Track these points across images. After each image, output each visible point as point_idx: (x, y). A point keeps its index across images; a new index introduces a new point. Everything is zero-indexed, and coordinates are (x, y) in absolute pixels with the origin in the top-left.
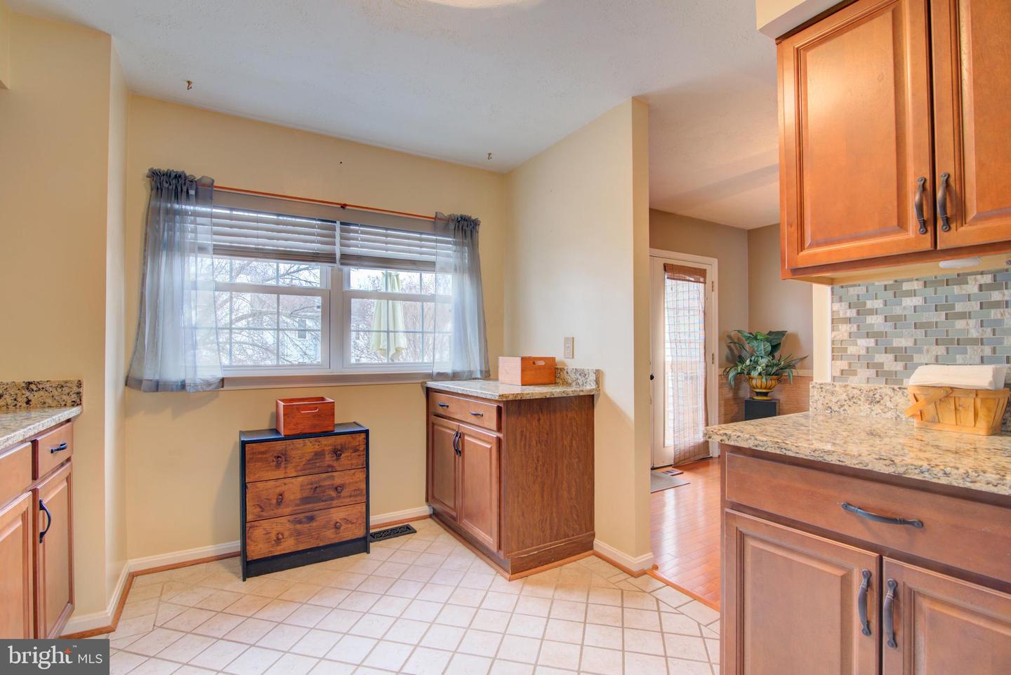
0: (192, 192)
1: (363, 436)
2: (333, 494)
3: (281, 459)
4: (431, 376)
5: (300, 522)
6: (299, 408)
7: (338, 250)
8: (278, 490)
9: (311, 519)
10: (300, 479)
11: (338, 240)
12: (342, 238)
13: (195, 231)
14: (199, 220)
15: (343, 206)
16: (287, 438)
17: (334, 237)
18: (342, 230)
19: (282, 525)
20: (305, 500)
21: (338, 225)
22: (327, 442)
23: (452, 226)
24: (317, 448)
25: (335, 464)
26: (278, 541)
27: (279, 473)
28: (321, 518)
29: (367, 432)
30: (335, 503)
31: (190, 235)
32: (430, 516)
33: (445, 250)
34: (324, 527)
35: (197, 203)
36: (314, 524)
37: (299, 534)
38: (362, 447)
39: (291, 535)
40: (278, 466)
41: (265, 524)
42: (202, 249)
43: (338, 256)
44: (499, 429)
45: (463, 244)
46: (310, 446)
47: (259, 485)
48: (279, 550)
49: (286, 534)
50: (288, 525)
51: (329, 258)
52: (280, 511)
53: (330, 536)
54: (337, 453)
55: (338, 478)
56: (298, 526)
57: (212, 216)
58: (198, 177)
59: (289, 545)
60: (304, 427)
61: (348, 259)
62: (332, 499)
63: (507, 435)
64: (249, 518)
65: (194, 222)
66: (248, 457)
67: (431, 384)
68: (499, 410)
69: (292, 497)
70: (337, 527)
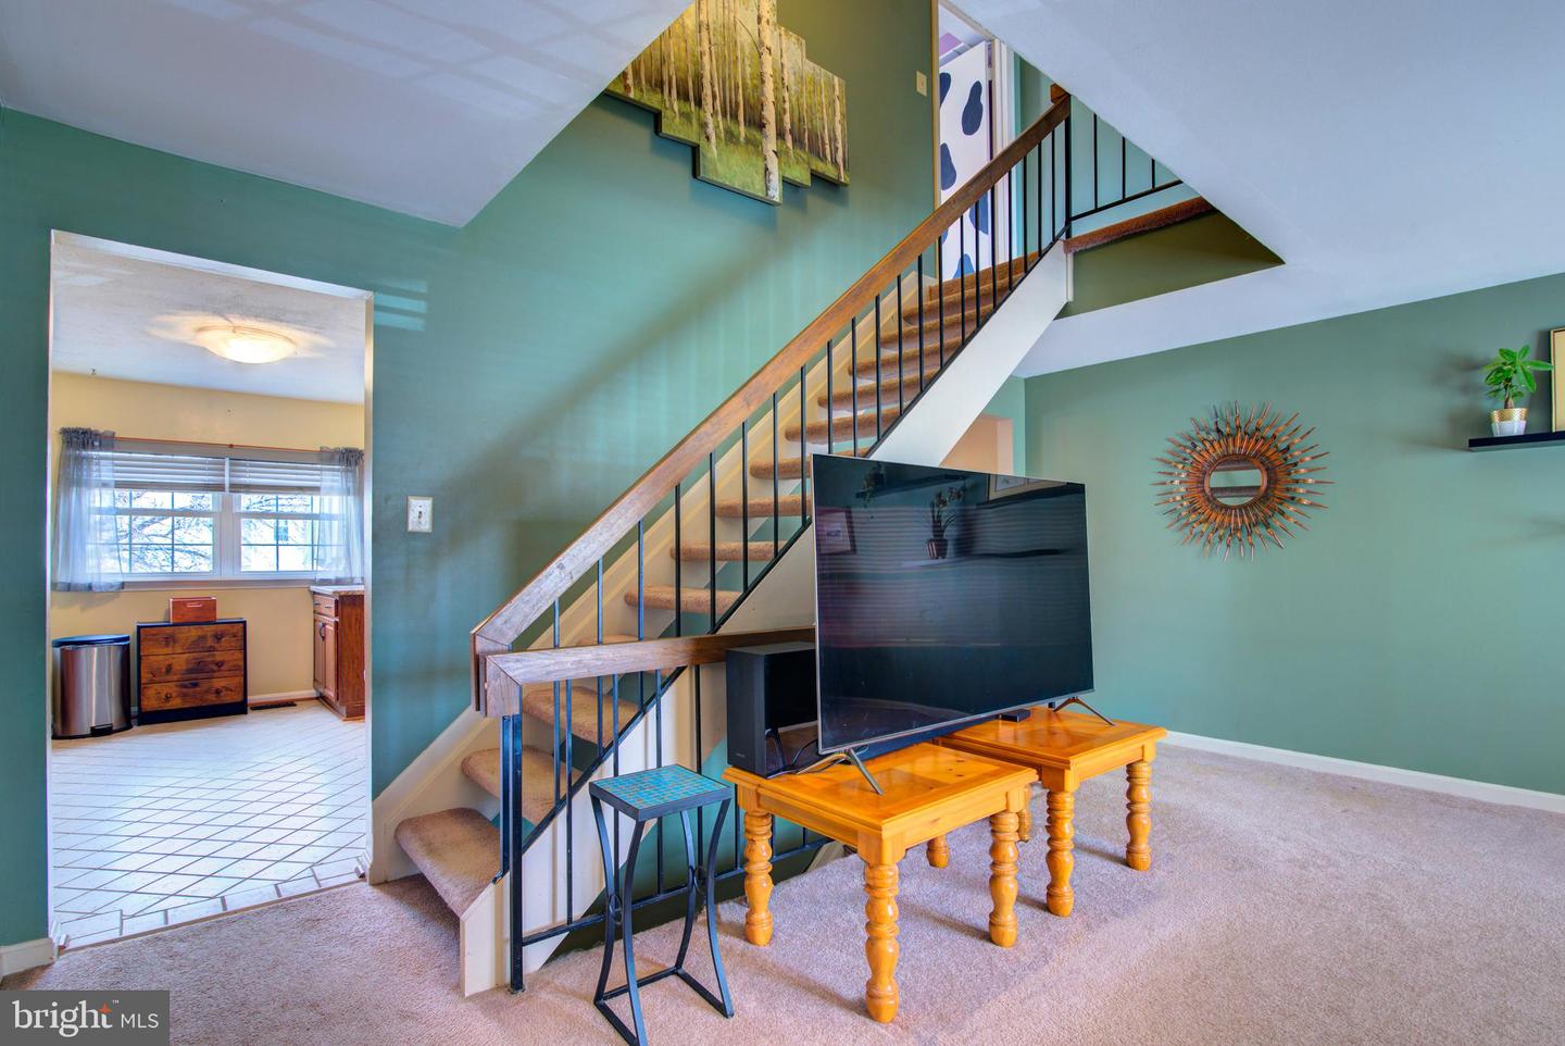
0: (96, 444)
1: (241, 625)
2: (215, 668)
3: (169, 640)
4: (314, 582)
5: (186, 687)
6: (184, 603)
7: (227, 480)
8: (167, 663)
9: (195, 685)
10: (186, 655)
11: (227, 473)
12: (231, 471)
13: (99, 471)
14: (102, 462)
15: (231, 446)
16: (174, 625)
17: (223, 470)
18: (231, 465)
19: (172, 688)
20: (190, 671)
21: (227, 461)
22: (210, 629)
23: (337, 457)
24: (200, 633)
25: (216, 645)
26: (168, 698)
27: (169, 650)
28: (204, 685)
29: (244, 623)
30: (216, 674)
31: (95, 474)
32: (317, 698)
33: (331, 478)
34: (207, 692)
35: (101, 450)
36: (198, 689)
37: (184, 695)
38: (241, 634)
39: (177, 696)
40: (167, 645)
41: (157, 686)
42: (105, 485)
43: (227, 485)
44: (336, 615)
45: (347, 471)
46: (194, 632)
47: (151, 657)
48: (168, 706)
49: (174, 695)
50: (175, 689)
51: (219, 487)
52: (169, 678)
53: (212, 699)
54: (218, 637)
55: (219, 657)
56: (184, 690)
57: (113, 459)
58: (101, 431)
59: (176, 703)
60: (190, 617)
61: (237, 488)
62: (214, 671)
63: (342, 619)
64: (143, 681)
65: (98, 464)
66: (142, 637)
67: (313, 588)
68: (336, 602)
69: (179, 668)
70: (218, 692)
